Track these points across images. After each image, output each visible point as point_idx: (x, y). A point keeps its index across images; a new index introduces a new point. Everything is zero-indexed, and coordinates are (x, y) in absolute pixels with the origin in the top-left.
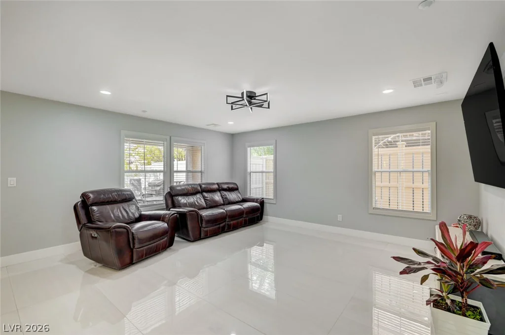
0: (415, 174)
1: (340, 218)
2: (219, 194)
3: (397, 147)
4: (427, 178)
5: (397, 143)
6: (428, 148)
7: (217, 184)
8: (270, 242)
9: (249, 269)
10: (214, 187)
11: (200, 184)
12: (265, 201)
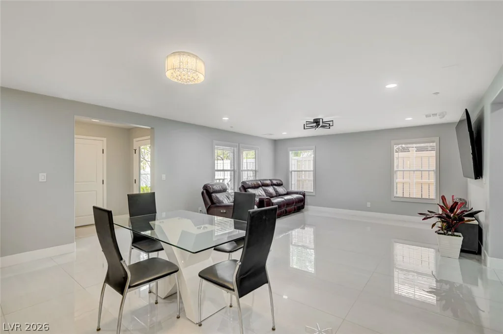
0: (423, 172)
1: (369, 205)
2: (272, 187)
3: (409, 151)
4: (432, 174)
5: (410, 149)
6: (433, 153)
7: (270, 180)
8: (310, 225)
9: (291, 249)
10: (268, 182)
11: (260, 180)
12: (306, 194)
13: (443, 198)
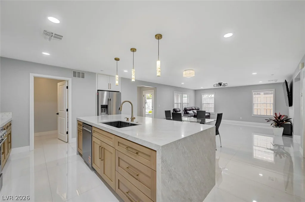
0: (267, 104)
1: (241, 118)
2: (195, 110)
4: (272, 105)
5: (261, 94)
6: (272, 95)
10: (194, 108)
11: (191, 107)
12: (210, 113)
13: (276, 114)
